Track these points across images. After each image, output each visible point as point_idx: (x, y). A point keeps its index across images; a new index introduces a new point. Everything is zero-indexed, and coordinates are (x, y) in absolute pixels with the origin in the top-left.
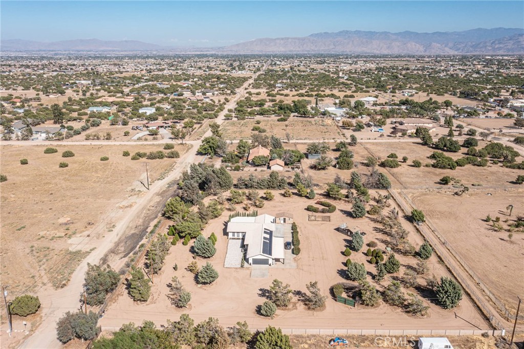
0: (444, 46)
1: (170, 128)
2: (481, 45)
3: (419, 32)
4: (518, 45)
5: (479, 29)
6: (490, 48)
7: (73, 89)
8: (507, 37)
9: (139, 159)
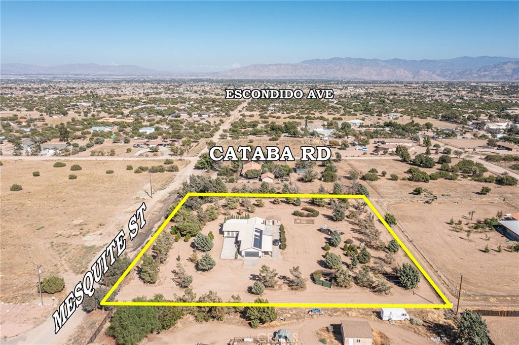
0: (431, 73)
1: (169, 146)
2: (467, 73)
3: (408, 60)
4: (502, 73)
5: (465, 57)
6: (476, 75)
7: (75, 111)
8: (492, 65)
9: (141, 172)
